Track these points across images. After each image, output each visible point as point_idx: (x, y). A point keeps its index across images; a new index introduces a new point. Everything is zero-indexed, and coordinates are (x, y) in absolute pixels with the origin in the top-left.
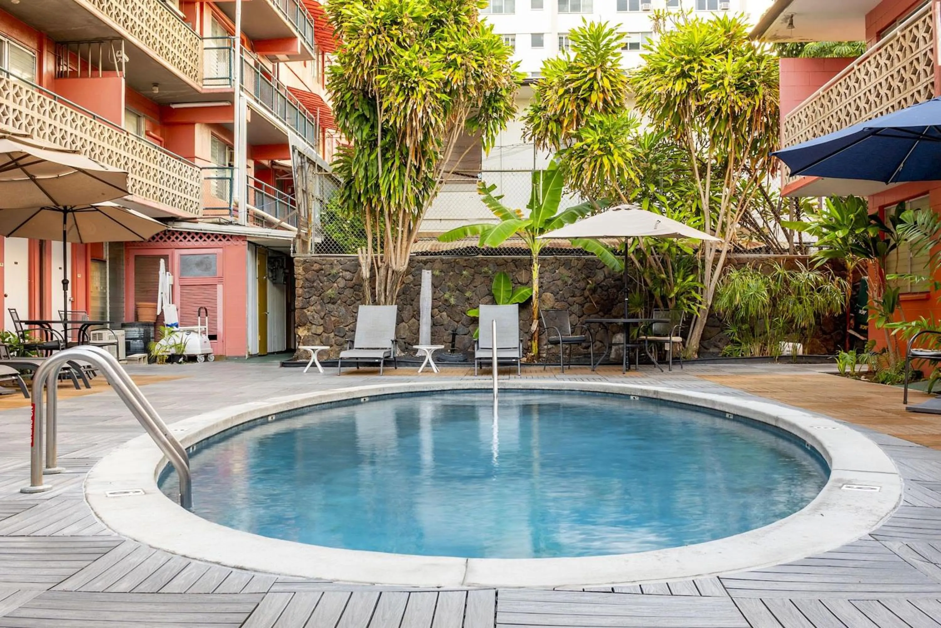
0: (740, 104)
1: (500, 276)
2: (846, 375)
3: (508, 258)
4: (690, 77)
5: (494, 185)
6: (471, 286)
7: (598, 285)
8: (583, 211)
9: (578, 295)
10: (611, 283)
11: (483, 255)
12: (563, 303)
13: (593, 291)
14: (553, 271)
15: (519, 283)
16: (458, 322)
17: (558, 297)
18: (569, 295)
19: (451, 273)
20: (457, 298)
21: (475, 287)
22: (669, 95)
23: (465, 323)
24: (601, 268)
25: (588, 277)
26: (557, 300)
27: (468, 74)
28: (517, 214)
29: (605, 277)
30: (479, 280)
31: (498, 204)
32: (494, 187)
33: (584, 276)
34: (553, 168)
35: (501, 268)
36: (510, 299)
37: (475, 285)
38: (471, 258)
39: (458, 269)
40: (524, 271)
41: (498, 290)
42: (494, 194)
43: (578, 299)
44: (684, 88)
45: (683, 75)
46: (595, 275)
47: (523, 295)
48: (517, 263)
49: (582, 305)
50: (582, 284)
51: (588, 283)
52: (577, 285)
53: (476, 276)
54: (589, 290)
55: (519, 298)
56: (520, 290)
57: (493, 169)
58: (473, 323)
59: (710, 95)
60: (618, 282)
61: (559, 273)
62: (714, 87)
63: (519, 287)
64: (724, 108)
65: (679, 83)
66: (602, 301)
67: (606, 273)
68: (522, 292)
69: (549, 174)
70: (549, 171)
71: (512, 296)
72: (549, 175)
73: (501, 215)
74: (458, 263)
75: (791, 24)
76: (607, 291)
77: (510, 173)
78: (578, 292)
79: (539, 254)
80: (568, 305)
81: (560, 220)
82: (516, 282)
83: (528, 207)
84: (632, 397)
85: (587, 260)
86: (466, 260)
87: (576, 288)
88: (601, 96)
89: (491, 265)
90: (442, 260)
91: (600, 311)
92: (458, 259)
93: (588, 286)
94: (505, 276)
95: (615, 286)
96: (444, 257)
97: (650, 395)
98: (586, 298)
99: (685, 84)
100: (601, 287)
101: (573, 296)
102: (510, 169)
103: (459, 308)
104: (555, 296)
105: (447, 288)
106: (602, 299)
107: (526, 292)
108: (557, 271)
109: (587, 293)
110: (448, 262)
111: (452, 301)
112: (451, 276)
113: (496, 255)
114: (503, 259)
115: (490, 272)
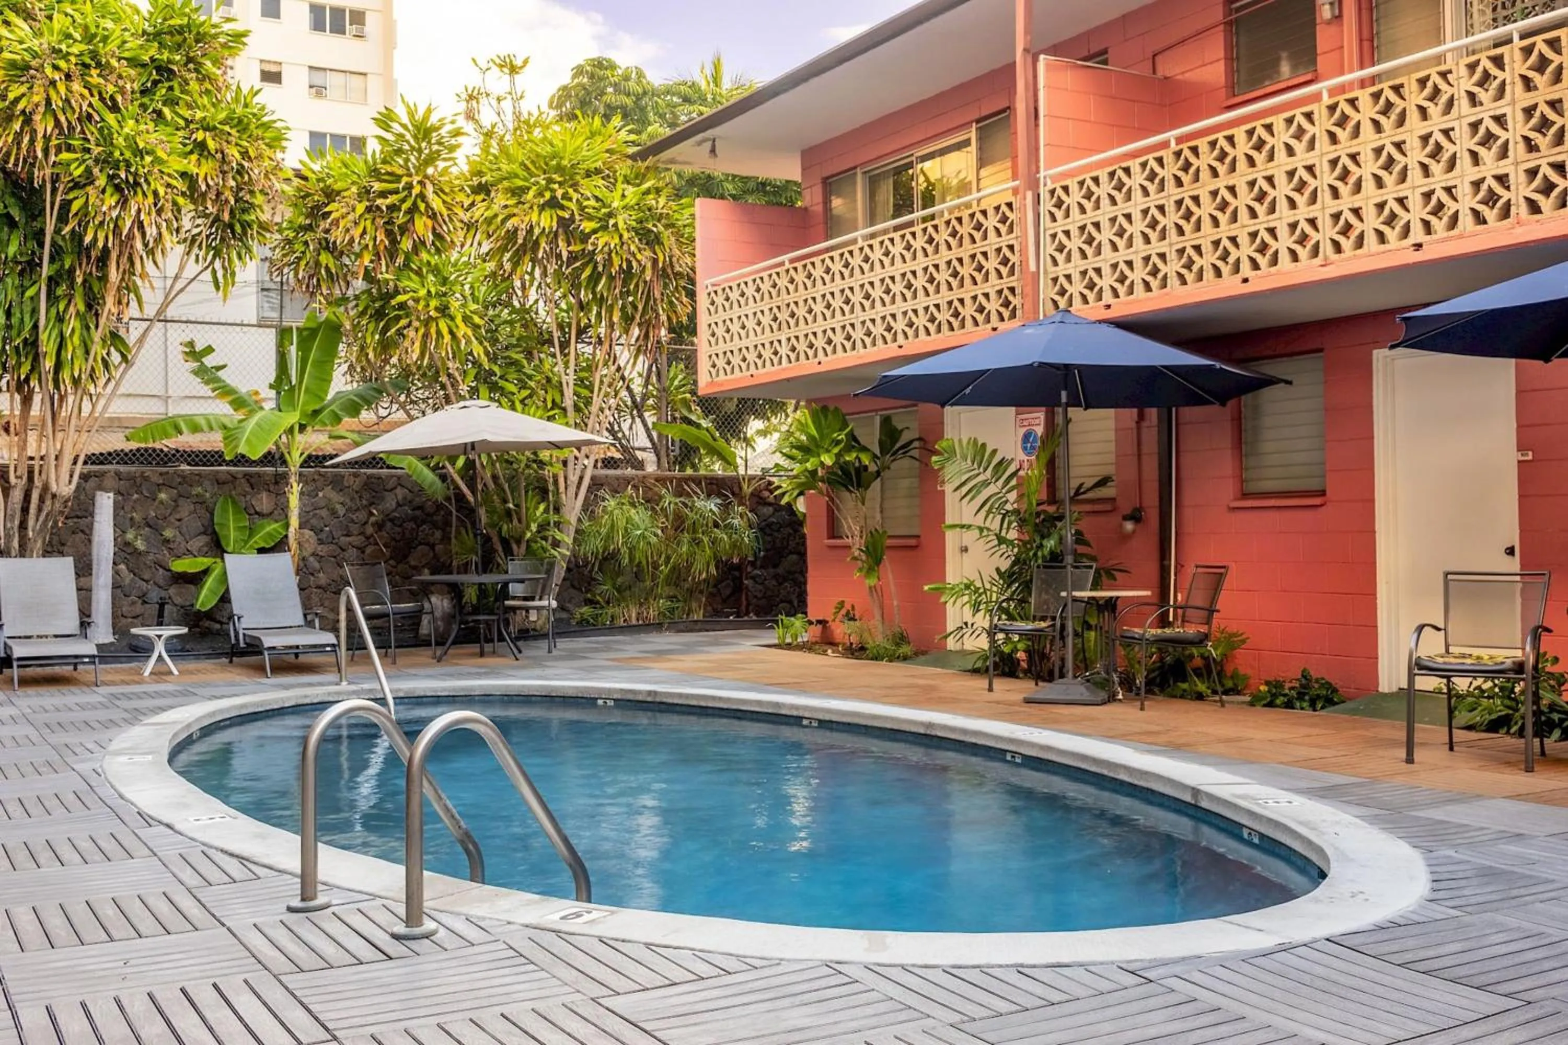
0: (639, 256)
1: (226, 502)
2: (789, 647)
3: (237, 472)
4: (563, 208)
5: (210, 346)
6: (172, 519)
7: (388, 518)
8: (368, 397)
9: (355, 532)
10: (406, 514)
11: (189, 464)
12: (332, 547)
13: (379, 526)
14: (313, 494)
15: (257, 513)
16: (147, 581)
17: (323, 536)
18: (340, 533)
19: (136, 496)
20: (147, 540)
21: (179, 520)
22: (530, 231)
23: (161, 583)
24: (392, 490)
25: (372, 504)
26: (321, 542)
27: (226, 168)
28: (254, 397)
29: (399, 505)
30: (186, 508)
31: (219, 380)
32: (209, 350)
33: (364, 502)
34: (312, 325)
35: (226, 487)
36: (246, 542)
37: (178, 517)
38: (171, 470)
39: (148, 490)
40: (264, 495)
41: (225, 526)
42: (209, 361)
43: (356, 540)
44: (555, 224)
45: (553, 203)
46: (383, 499)
47: (269, 534)
48: (253, 480)
49: (362, 550)
50: (361, 516)
51: (372, 514)
52: (354, 517)
53: (181, 501)
54: (373, 525)
55: (263, 539)
56: (263, 527)
57: (208, 320)
58: (176, 583)
59: (597, 239)
60: (418, 513)
61: (324, 496)
62: (605, 228)
63: (258, 521)
64: (616, 261)
65: (546, 214)
66: (393, 543)
67: (400, 497)
68: (268, 529)
69: (305, 333)
70: (306, 329)
71: (251, 536)
72: (308, 336)
73: (230, 398)
74: (146, 479)
75: (713, 151)
76: (400, 526)
77: (238, 328)
78: (354, 529)
79: (301, 466)
80: (339, 550)
81: (333, 411)
82: (252, 511)
83: (271, 387)
84: (600, 702)
85: (369, 477)
86: (161, 474)
87: (353, 521)
88: (430, 223)
89: (207, 483)
90: (118, 474)
91: (391, 558)
92: (148, 470)
93: (373, 519)
94: (234, 503)
95: (414, 519)
96: (122, 468)
97: (640, 698)
98: (368, 538)
99: (555, 219)
100: (392, 520)
101: (347, 535)
102: (238, 322)
103: (151, 557)
104: (316, 534)
105: (128, 522)
106: (394, 539)
107: (274, 529)
108: (321, 494)
109: (370, 530)
110: (131, 478)
111: (140, 545)
112: (135, 502)
113: (212, 465)
114: (228, 472)
115: (208, 495)
